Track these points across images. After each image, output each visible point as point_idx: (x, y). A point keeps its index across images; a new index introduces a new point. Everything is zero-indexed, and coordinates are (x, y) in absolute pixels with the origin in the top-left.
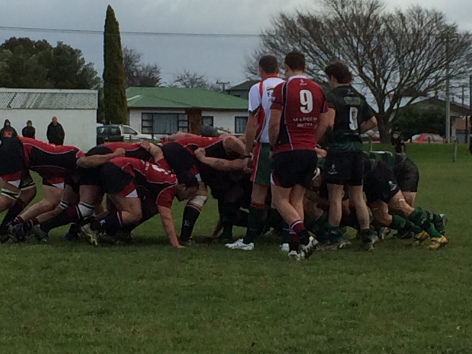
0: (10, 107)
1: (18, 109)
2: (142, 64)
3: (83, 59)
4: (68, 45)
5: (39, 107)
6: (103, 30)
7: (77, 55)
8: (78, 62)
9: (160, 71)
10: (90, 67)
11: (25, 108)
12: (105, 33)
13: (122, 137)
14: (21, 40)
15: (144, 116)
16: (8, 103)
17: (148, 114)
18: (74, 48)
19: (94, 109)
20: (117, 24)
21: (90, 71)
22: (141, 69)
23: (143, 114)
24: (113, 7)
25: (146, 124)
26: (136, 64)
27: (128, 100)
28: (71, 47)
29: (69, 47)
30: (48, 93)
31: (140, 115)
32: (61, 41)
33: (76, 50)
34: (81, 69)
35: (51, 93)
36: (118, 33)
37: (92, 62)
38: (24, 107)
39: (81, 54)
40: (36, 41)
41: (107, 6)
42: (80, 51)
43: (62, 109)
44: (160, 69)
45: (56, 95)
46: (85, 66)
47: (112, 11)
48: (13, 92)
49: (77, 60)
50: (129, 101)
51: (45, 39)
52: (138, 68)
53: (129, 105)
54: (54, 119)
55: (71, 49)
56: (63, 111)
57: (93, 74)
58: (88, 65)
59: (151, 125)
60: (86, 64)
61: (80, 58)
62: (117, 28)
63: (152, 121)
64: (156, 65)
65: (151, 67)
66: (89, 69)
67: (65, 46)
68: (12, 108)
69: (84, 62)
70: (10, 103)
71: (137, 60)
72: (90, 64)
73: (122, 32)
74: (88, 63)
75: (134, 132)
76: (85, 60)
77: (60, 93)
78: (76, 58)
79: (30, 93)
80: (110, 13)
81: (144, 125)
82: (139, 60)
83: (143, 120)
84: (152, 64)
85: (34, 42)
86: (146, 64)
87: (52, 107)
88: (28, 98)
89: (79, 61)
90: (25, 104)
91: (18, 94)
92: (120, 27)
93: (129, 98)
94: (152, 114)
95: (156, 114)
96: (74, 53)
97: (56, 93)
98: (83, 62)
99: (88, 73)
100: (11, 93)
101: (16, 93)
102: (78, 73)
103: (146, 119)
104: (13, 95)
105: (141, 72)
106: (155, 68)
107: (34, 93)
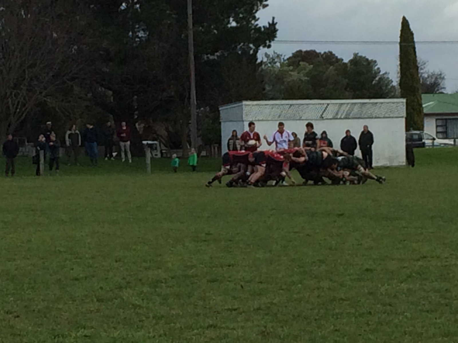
0: (323, 118)
1: (331, 119)
2: (427, 72)
3: (378, 68)
4: (364, 56)
5: (350, 117)
6: (399, 40)
7: (372, 66)
8: (374, 72)
9: (445, 77)
10: (386, 76)
11: (337, 119)
12: (400, 43)
13: (424, 143)
14: (307, 52)
15: (438, 121)
16: (321, 114)
17: (442, 119)
18: (370, 59)
19: (402, 117)
20: (412, 34)
21: (386, 80)
22: (426, 76)
23: (437, 120)
24: (407, 18)
25: (440, 129)
26: (422, 71)
27: (424, 106)
28: (367, 57)
29: (365, 57)
30: (359, 103)
31: (434, 121)
32: (357, 52)
33: (372, 60)
34: (377, 79)
35: (360, 103)
36: (414, 42)
37: (388, 72)
38: (336, 117)
39: (376, 64)
40: (322, 52)
41: (402, 17)
42: (375, 62)
43: (372, 118)
44: (445, 75)
45: (366, 104)
46: (381, 75)
47: (407, 21)
48: (326, 104)
49: (373, 69)
50: (426, 107)
51: (330, 50)
52: (423, 75)
53: (425, 111)
54: (366, 127)
55: (367, 60)
56: (373, 120)
57: (388, 83)
58: (384, 74)
59: (445, 130)
60: (381, 73)
61: (376, 68)
62: (413, 38)
63: (445, 126)
64: (441, 72)
65: (436, 73)
66: (384, 78)
67: (361, 57)
68: (324, 118)
69: (380, 72)
70: (322, 114)
71: (422, 67)
72: (386, 73)
73: (417, 42)
74: (384, 72)
75: (431, 138)
76: (381, 69)
77: (370, 103)
78: (372, 67)
79: (342, 104)
80: (405, 24)
81: (438, 131)
82: (424, 67)
83: (437, 126)
84: (437, 72)
85: (320, 53)
86: (431, 71)
87: (362, 116)
88: (339, 109)
89: (375, 70)
90: (337, 114)
91: (330, 105)
92: (415, 36)
93: (425, 104)
94: (446, 119)
95: (450, 119)
96: (369, 64)
97: (366, 103)
98: (378, 71)
99: (384, 82)
100: (323, 104)
101: (328, 104)
102: (374, 82)
103: (440, 124)
104: (325, 106)
105: (426, 78)
106: (441, 74)
107: (344, 104)
